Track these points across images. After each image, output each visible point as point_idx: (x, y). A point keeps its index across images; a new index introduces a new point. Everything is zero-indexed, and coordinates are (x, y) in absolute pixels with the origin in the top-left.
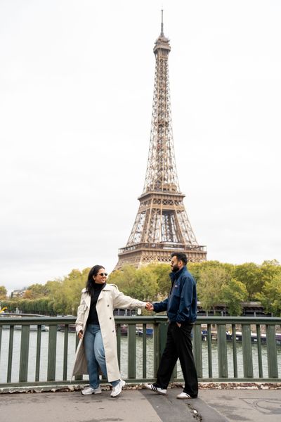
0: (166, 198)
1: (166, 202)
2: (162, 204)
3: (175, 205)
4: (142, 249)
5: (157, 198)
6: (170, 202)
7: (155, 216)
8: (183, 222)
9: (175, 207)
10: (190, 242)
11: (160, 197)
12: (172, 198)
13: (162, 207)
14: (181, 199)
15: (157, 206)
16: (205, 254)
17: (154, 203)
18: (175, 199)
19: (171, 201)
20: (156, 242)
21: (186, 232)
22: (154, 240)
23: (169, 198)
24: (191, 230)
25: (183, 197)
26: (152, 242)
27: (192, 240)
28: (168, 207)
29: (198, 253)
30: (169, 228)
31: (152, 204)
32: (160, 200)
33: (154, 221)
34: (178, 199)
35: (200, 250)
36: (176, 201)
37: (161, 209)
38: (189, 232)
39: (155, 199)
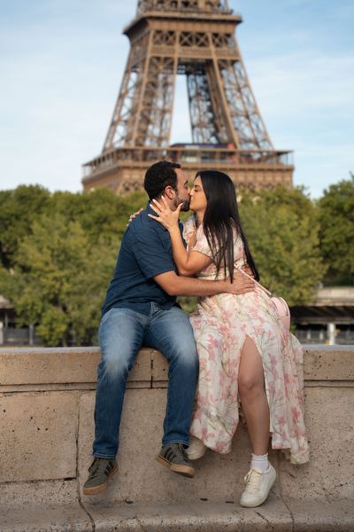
0: (190, 27)
1: (188, 39)
2: (177, 46)
3: (212, 47)
4: (121, 163)
5: (165, 27)
6: (199, 39)
7: (161, 77)
8: (239, 90)
9: (212, 52)
10: (257, 143)
11: (173, 26)
12: (206, 28)
13: (178, 52)
14: (228, 29)
15: (164, 50)
16: (290, 170)
17: (157, 43)
18: (215, 28)
19: (202, 34)
20: (164, 145)
21: (247, 117)
22: (160, 139)
23: (197, 28)
24: (256, 112)
25: (237, 22)
26: (155, 146)
27: (260, 137)
28: (194, 53)
29: (271, 170)
30: (210, 109)
31: (151, 45)
32: (171, 33)
33: (159, 91)
34: (222, 29)
35: (278, 162)
36: (216, 35)
37: (176, 56)
38: (251, 117)
39: (158, 32)
